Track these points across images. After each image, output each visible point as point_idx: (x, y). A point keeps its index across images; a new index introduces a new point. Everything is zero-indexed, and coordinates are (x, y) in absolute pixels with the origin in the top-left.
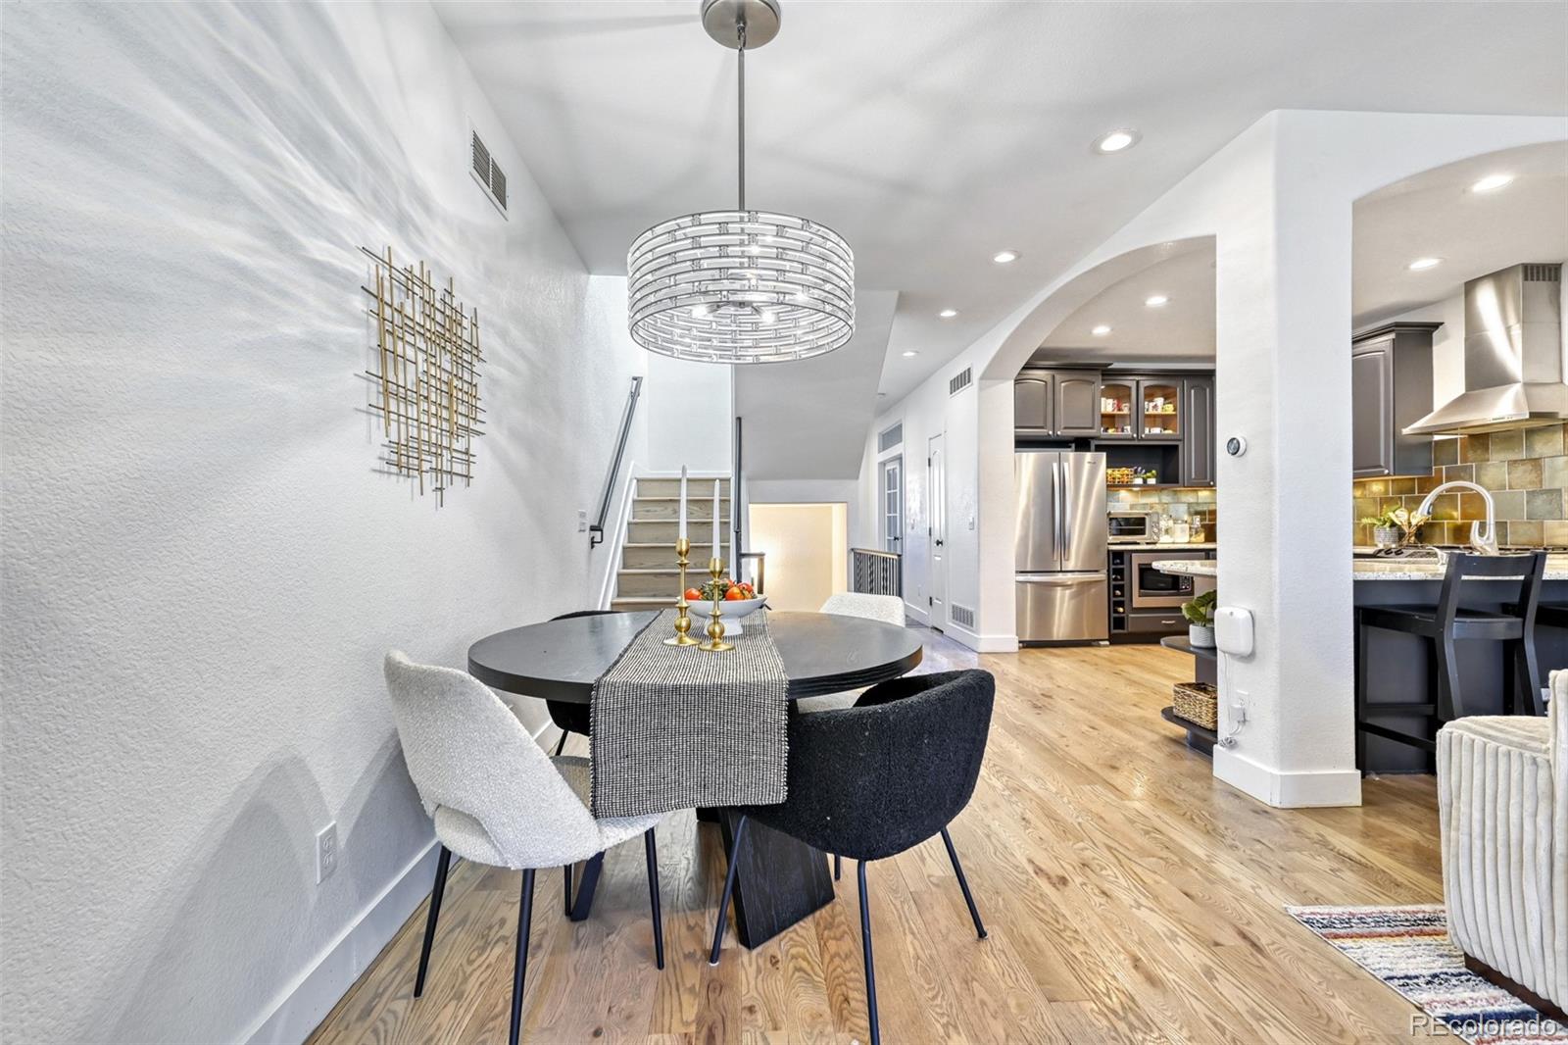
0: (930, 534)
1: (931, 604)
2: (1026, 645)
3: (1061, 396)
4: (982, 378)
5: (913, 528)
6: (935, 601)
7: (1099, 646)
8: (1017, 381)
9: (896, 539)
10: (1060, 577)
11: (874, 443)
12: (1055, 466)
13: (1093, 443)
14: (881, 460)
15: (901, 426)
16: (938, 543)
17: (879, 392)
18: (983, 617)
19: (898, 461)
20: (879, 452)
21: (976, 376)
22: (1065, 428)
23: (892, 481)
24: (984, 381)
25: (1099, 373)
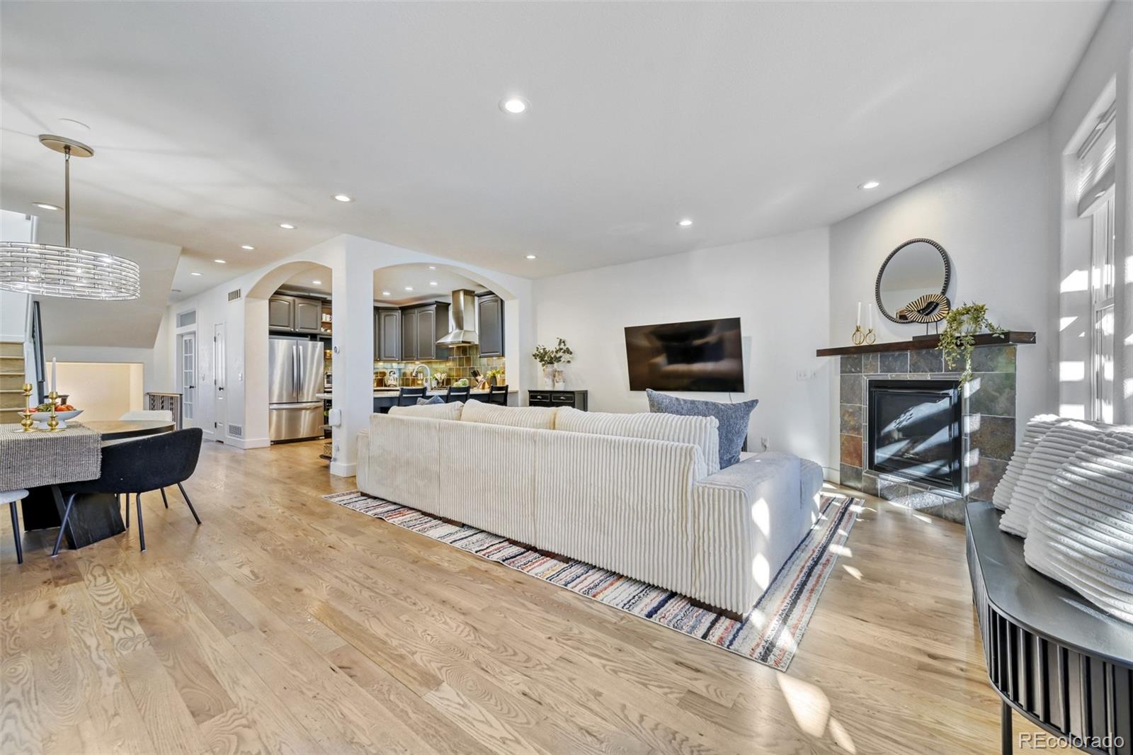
0: (215, 384)
1: (216, 427)
2: (277, 443)
3: (298, 312)
4: (247, 296)
5: (204, 380)
6: (218, 424)
7: (319, 439)
8: (270, 301)
9: (191, 387)
10: (304, 405)
11: (174, 321)
12: (295, 347)
13: (318, 337)
14: (180, 333)
15: (195, 312)
16: (220, 389)
17: (172, 288)
18: (247, 430)
19: (193, 335)
20: (177, 327)
21: (243, 294)
22: (301, 328)
23: (187, 346)
24: (248, 299)
25: (320, 302)
